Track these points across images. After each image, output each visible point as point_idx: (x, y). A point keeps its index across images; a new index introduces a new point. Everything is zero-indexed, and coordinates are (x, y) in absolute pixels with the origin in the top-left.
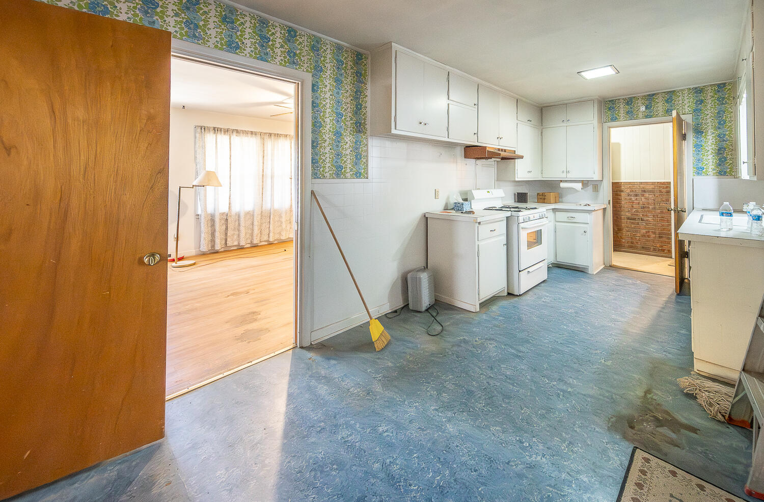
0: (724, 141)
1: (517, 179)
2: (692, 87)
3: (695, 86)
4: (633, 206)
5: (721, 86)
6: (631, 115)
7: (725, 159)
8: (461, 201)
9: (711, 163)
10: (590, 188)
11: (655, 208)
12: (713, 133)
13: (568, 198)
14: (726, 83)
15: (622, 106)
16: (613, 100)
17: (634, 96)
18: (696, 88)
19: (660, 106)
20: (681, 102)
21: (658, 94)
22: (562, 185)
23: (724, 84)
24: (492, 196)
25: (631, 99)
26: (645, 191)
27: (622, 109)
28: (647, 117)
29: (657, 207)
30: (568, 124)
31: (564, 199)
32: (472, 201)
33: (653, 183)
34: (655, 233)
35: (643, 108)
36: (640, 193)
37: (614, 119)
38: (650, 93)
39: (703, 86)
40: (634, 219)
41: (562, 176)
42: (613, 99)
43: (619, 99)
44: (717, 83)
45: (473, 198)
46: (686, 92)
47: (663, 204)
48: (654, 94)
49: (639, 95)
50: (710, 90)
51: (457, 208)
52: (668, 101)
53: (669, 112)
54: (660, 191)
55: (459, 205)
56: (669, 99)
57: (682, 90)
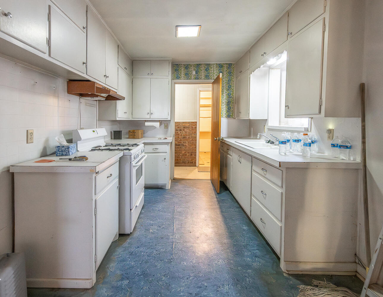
0: (230, 97)
1: (117, 119)
4: (178, 137)
5: (230, 65)
6: (188, 76)
7: (230, 107)
8: (65, 143)
9: (224, 111)
10: (163, 126)
11: (189, 138)
12: (226, 93)
13: (149, 133)
14: (232, 64)
15: (183, 69)
16: (178, 64)
17: (189, 63)
18: (219, 64)
19: (203, 74)
20: (212, 72)
21: (202, 64)
22: (147, 124)
23: (231, 64)
24: (97, 136)
25: (188, 65)
26: (184, 128)
27: (183, 71)
28: (196, 79)
29: (190, 137)
30: (152, 77)
31: (146, 135)
32: (78, 142)
33: (189, 123)
34: (189, 153)
35: (194, 73)
36: (182, 129)
37: (178, 78)
38: (198, 63)
39: (223, 64)
40: (179, 145)
41: (147, 117)
42: (177, 63)
43: (181, 64)
44: (228, 63)
45: (80, 139)
46: (215, 66)
47: (193, 135)
48: (200, 64)
49: (192, 63)
50: (225, 67)
51: (61, 153)
52: (206, 70)
53: (207, 77)
54: (192, 128)
55: (63, 149)
56: (207, 69)
57: (213, 64)
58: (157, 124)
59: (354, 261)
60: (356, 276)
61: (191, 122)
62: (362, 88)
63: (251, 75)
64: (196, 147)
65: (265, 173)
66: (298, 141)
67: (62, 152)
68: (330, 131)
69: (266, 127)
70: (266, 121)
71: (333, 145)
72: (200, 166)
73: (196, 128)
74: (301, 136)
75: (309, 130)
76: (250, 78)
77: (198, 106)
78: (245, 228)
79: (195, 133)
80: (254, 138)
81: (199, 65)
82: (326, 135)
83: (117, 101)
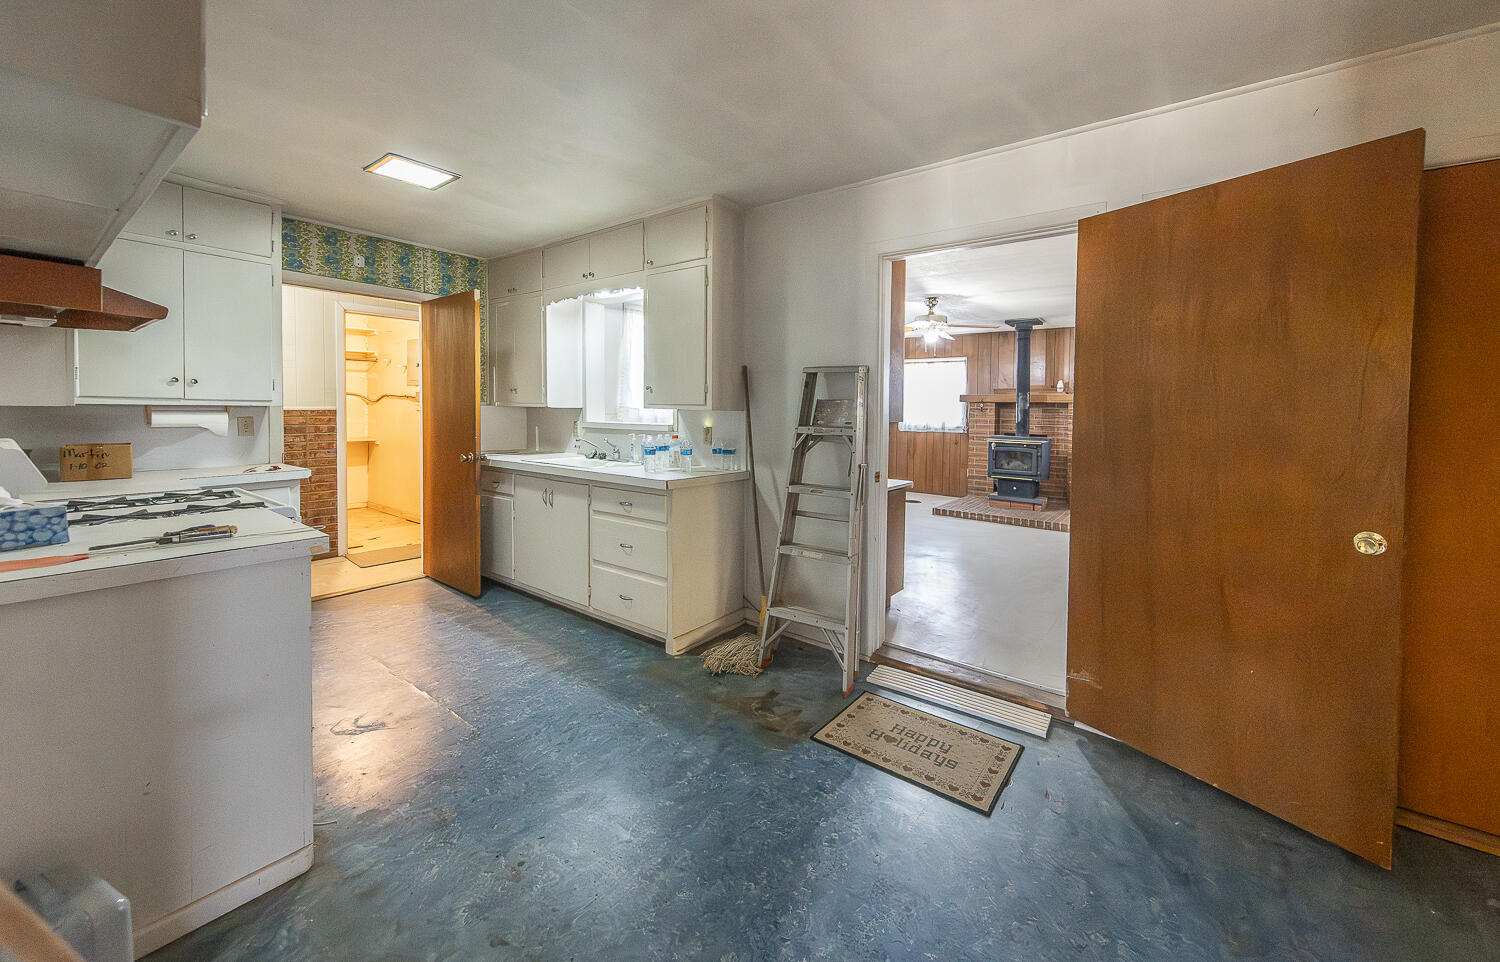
2: (438, 249)
3: (440, 249)
5: (472, 263)
6: (334, 265)
10: (233, 426)
14: (480, 261)
15: (315, 241)
16: (292, 221)
17: (341, 228)
18: (443, 253)
19: (389, 267)
20: (421, 270)
21: (386, 241)
22: (157, 419)
23: (477, 261)
25: (334, 231)
27: (315, 252)
28: (366, 280)
29: (311, 461)
30: (188, 245)
35: (359, 261)
37: (297, 265)
38: (373, 235)
39: (453, 255)
42: (294, 218)
43: (308, 224)
44: (468, 255)
46: (429, 254)
47: (322, 455)
48: (379, 240)
49: (352, 230)
50: (459, 265)
51: (22, 537)
52: (402, 261)
53: (405, 282)
54: (317, 429)
55: (34, 520)
56: (403, 258)
57: (424, 249)
58: (220, 422)
59: (741, 606)
60: (745, 624)
61: (312, 411)
62: (745, 371)
63: (548, 307)
64: (334, 494)
65: (628, 508)
66: (665, 448)
67: (30, 533)
68: (708, 430)
69: (579, 425)
70: (578, 412)
71: (715, 451)
72: (350, 552)
73: (333, 430)
74: (668, 440)
75: (675, 429)
76: (545, 313)
77: (339, 357)
78: (583, 632)
79: (331, 446)
80: (543, 450)
81: (378, 242)
82: (702, 436)
83: (76, 331)
